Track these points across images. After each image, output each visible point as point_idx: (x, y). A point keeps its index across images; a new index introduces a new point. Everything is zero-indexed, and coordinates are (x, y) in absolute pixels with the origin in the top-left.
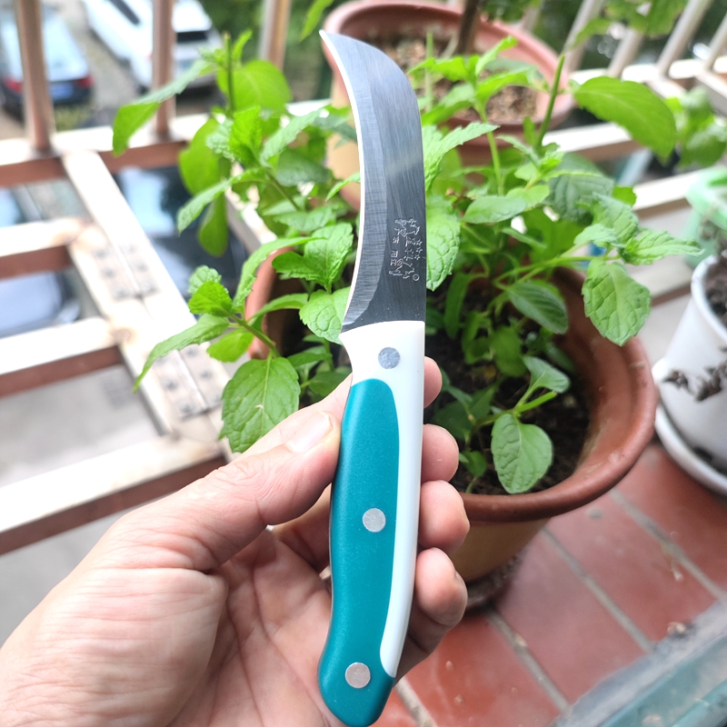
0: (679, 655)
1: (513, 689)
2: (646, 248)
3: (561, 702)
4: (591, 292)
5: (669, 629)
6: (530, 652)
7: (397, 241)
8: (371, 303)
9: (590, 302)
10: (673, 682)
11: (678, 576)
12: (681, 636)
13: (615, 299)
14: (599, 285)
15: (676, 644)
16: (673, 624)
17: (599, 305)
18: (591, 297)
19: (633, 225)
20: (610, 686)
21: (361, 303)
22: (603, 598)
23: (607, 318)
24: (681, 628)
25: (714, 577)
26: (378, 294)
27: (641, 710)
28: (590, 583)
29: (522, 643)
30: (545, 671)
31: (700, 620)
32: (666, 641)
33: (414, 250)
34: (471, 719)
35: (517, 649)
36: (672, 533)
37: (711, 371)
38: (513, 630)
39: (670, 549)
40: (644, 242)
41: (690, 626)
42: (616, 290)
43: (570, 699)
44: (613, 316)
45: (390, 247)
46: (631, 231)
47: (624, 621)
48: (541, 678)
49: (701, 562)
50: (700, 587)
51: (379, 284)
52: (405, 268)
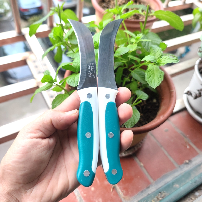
0: (186, 169)
1: (139, 177)
2: (163, 61)
3: (151, 180)
4: (148, 74)
5: (184, 161)
6: (145, 167)
7: (89, 68)
8: (84, 83)
9: (147, 77)
10: (183, 176)
11: (188, 147)
12: (187, 164)
13: (154, 75)
14: (150, 72)
15: (185, 166)
16: (185, 160)
17: (149, 77)
18: (147, 75)
19: (161, 54)
20: (166, 176)
21: (81, 83)
22: (166, 153)
23: (151, 81)
24: (187, 161)
25: (199, 147)
26: (85, 81)
27: (173, 183)
28: (163, 149)
29: (142, 165)
30: (148, 172)
31: (193, 159)
32: (183, 165)
33: (94, 70)
34: (127, 184)
35: (141, 166)
36: (188, 135)
37: (199, 91)
38: (140, 161)
39: (187, 140)
40: (163, 59)
41: (190, 161)
42: (155, 73)
43: (154, 179)
44: (153, 80)
45: (88, 70)
46: (160, 56)
47: (172, 159)
48: (147, 174)
49: (195, 143)
50: (194, 150)
51: (85, 79)
52: (91, 75)
